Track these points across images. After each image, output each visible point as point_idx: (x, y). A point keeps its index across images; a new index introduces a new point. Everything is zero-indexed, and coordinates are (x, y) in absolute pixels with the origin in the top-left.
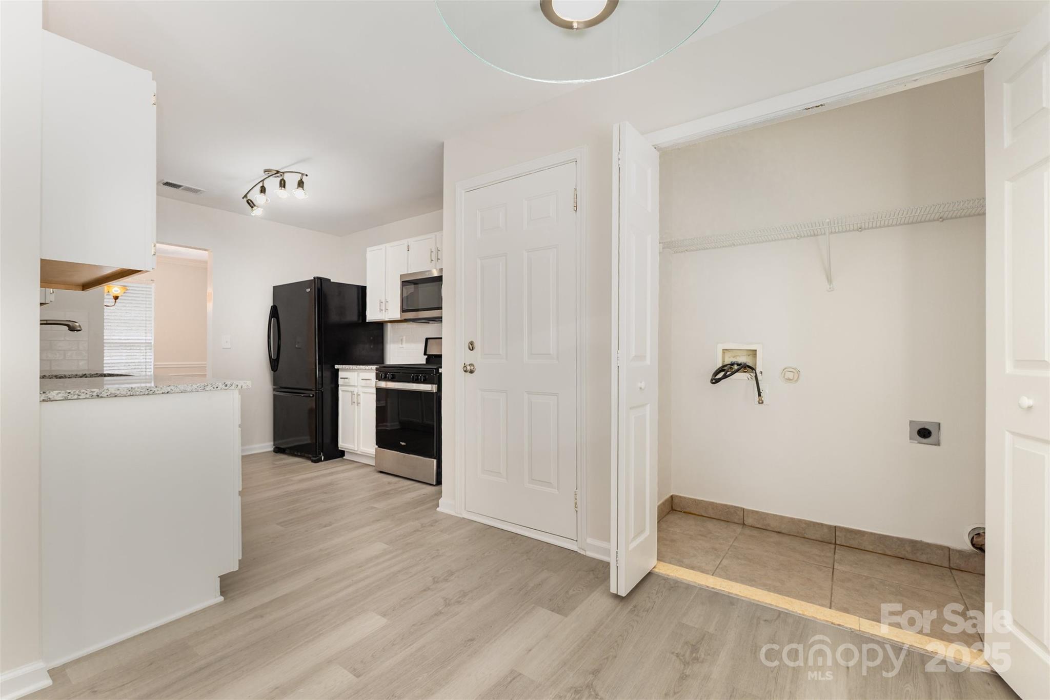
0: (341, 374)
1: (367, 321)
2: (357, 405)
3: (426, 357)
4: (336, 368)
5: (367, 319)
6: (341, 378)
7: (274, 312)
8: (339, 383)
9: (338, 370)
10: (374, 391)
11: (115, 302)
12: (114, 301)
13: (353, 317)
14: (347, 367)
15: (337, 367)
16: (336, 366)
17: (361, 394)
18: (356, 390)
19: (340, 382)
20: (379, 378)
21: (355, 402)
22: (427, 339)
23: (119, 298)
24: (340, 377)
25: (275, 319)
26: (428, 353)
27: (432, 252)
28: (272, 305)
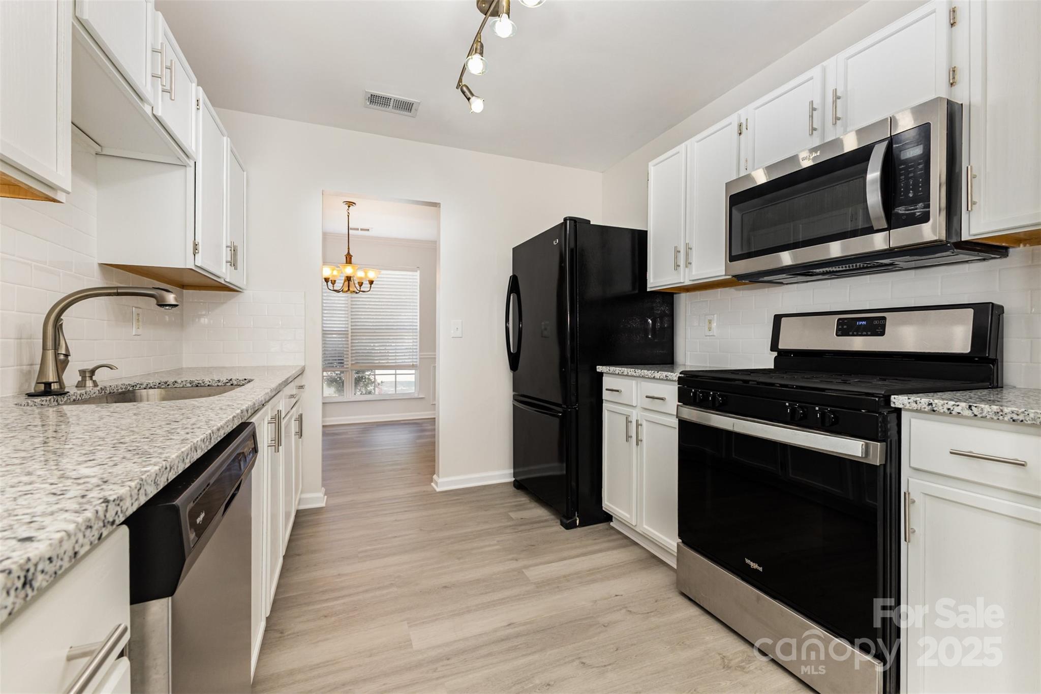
0: (607, 382)
1: (648, 290)
2: (637, 444)
3: (775, 354)
4: (598, 370)
5: (649, 286)
6: (607, 390)
7: (514, 286)
8: (603, 398)
9: (601, 375)
10: (675, 422)
11: (371, 287)
12: (369, 286)
13: (624, 285)
14: (617, 369)
15: (600, 369)
16: (598, 367)
17: (645, 424)
18: (635, 415)
19: (606, 395)
20: (684, 398)
21: (633, 435)
22: (778, 319)
23: (374, 283)
24: (605, 387)
25: (515, 295)
26: (781, 346)
27: (814, 109)
28: (512, 274)
